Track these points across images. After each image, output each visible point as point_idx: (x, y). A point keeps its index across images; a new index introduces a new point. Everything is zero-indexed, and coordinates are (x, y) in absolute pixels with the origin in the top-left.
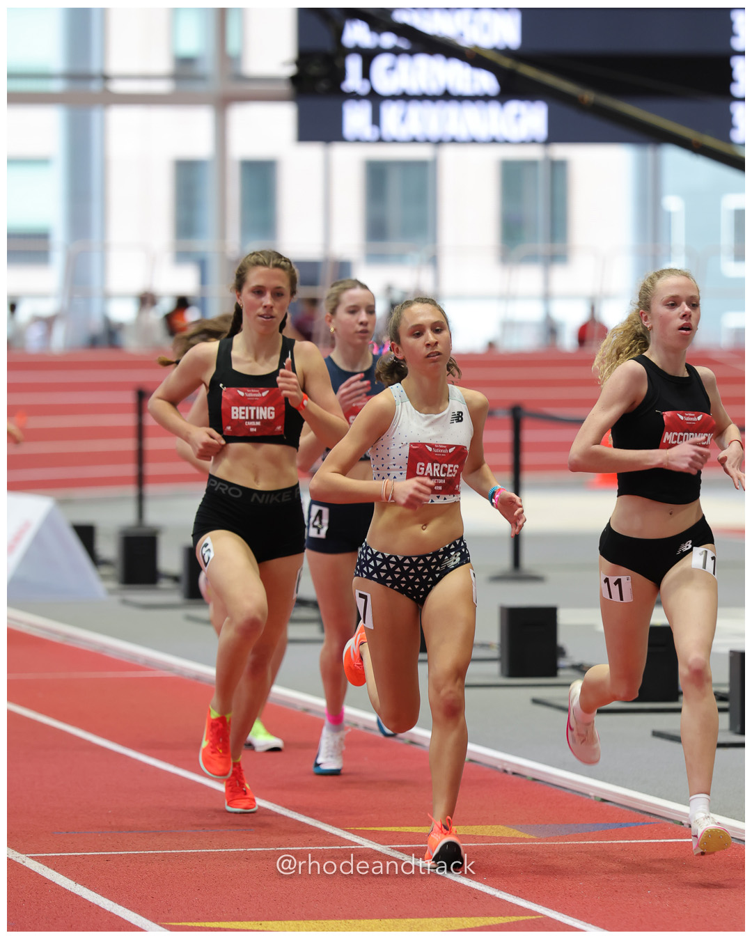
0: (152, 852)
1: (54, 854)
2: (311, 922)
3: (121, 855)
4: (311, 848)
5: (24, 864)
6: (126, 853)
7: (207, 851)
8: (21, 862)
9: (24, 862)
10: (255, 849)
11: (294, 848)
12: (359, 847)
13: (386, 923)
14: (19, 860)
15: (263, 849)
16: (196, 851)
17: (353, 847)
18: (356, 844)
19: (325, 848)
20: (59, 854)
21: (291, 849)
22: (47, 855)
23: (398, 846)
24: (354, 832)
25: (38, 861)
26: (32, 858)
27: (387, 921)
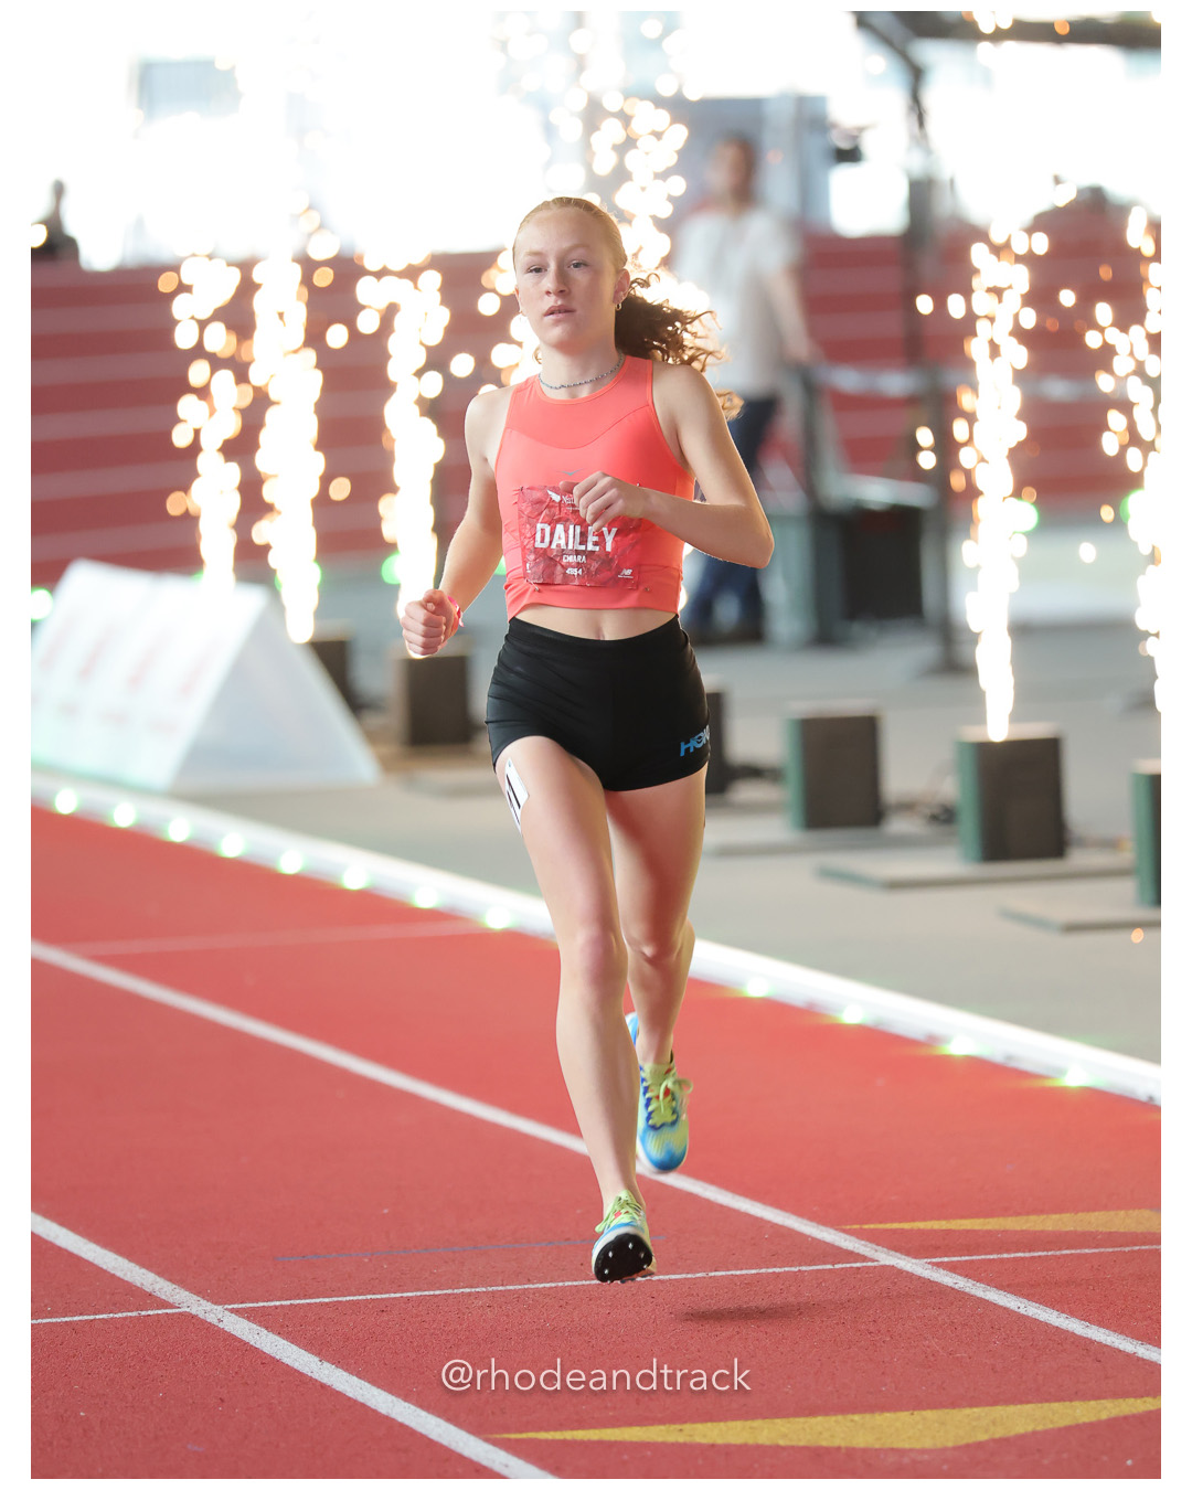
0: (468, 1290)
1: (278, 1303)
2: (778, 1421)
3: (409, 1299)
4: (777, 1270)
5: (221, 1325)
6: (419, 1294)
7: (575, 1283)
8: (215, 1322)
9: (220, 1321)
10: (667, 1277)
11: (744, 1272)
12: (870, 1264)
13: (924, 1419)
14: (211, 1319)
15: (684, 1276)
16: (553, 1285)
17: (858, 1265)
18: (864, 1258)
19: (804, 1268)
20: (288, 1303)
21: (738, 1273)
22: (265, 1304)
23: (946, 1259)
24: (860, 1235)
25: (248, 1319)
26: (232, 1311)
27: (929, 1414)
